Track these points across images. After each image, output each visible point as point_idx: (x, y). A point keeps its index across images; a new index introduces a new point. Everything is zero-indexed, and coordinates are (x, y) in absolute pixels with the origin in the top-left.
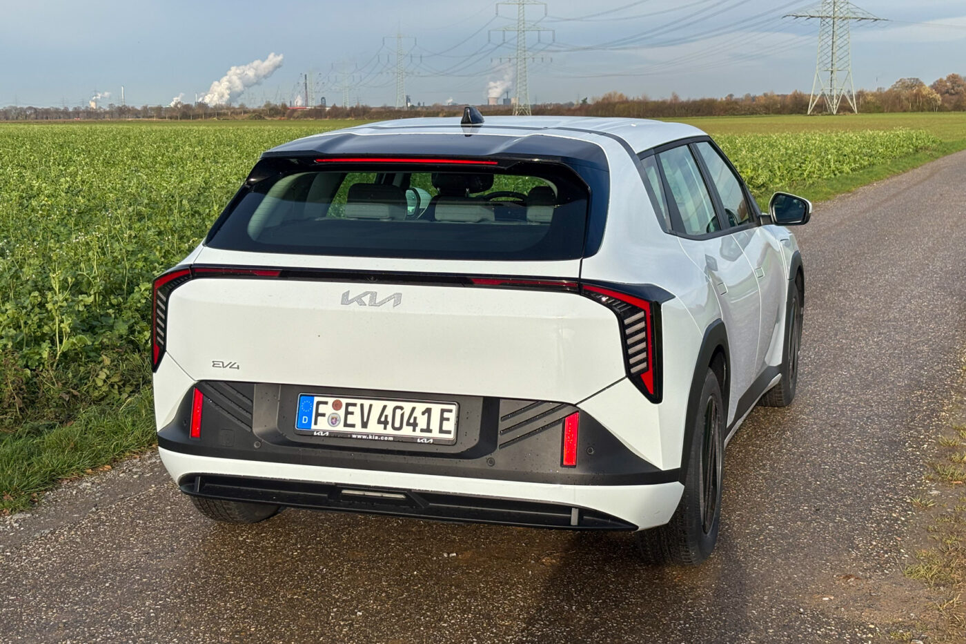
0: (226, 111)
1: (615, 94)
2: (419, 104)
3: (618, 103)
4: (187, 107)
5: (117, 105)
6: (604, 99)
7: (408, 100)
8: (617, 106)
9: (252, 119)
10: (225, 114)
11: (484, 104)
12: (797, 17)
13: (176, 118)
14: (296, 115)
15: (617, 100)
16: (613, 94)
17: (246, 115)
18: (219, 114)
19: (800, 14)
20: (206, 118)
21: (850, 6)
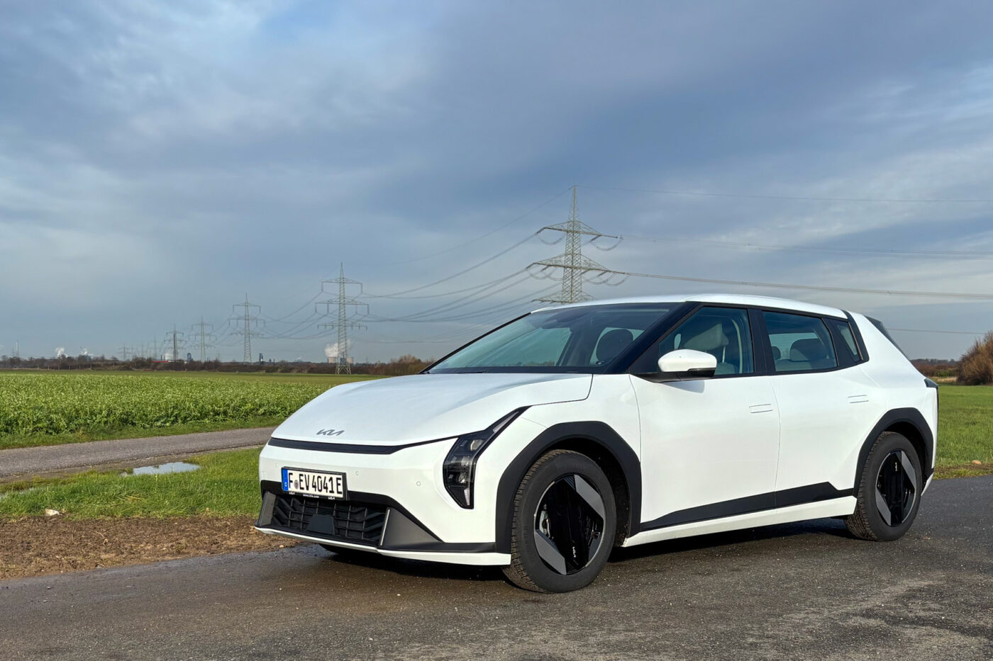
0: (100, 363)
1: (410, 356)
2: (270, 360)
3: (411, 363)
4: (70, 359)
5: (9, 357)
6: (401, 360)
7: (261, 357)
8: (410, 366)
9: (121, 370)
10: (99, 366)
11: (324, 362)
12: (543, 301)
13: (57, 368)
14: (159, 367)
15: (410, 361)
16: (407, 357)
17: (117, 367)
18: (93, 366)
19: (545, 299)
20: (81, 368)
21: (583, 294)
